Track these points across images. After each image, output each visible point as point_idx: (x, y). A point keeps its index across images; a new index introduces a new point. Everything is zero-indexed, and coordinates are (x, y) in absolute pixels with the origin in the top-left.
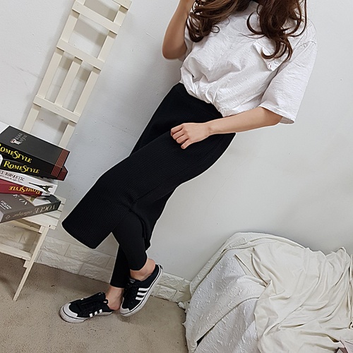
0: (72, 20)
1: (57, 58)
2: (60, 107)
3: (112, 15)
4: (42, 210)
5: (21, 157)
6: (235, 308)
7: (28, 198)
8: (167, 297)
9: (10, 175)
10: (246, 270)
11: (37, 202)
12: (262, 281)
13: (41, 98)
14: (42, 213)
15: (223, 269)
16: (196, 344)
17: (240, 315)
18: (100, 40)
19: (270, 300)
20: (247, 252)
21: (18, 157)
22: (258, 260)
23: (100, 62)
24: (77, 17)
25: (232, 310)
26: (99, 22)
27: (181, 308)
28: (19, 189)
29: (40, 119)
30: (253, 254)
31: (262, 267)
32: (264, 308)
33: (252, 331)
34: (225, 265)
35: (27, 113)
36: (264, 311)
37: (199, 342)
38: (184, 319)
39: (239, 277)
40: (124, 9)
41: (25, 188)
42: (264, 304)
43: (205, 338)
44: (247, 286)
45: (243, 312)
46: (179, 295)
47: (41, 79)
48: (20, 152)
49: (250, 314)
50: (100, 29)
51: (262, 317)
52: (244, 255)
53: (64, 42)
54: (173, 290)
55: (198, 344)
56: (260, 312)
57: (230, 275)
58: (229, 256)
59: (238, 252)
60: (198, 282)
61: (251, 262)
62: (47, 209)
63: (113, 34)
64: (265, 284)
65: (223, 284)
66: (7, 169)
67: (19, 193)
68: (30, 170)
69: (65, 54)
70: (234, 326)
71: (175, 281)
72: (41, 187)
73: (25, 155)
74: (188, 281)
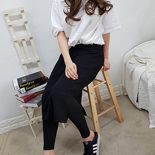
0: (11, 29)
1: (17, 44)
3: (21, 17)
5: (30, 83)
6: (140, 81)
8: (118, 95)
9: (31, 91)
10: (136, 65)
12: (144, 64)
13: (24, 61)
15: (129, 71)
18: (24, 28)
19: (150, 68)
20: (133, 58)
21: (29, 84)
22: (138, 58)
23: (30, 34)
24: (12, 27)
25: (139, 82)
26: (19, 22)
27: (126, 95)
28: (37, 94)
29: (28, 68)
30: (135, 57)
31: (141, 59)
32: (149, 72)
33: (150, 84)
34: (128, 69)
35: (23, 69)
36: (150, 74)
38: (129, 98)
39: (134, 69)
40: (22, 11)
41: (39, 92)
42: (148, 71)
43: (138, 97)
44: (139, 70)
45: (143, 80)
46: (122, 91)
47: (18, 55)
48: (29, 82)
49: (146, 78)
50: (22, 24)
51: (151, 76)
52: (133, 60)
53: (15, 38)
54: (118, 91)
55: (138, 102)
56: (148, 75)
57: (131, 71)
58: (127, 64)
60: (124, 82)
61: (136, 61)
63: (26, 22)
64: (146, 64)
65: (131, 76)
66: (28, 90)
68: (35, 85)
69: (18, 41)
70: (145, 87)
71: (116, 88)
72: (43, 88)
73: (31, 81)
74: (121, 85)
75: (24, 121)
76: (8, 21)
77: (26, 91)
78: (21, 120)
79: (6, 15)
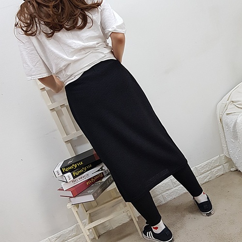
0: (44, 93)
1: (54, 114)
5: (77, 165)
8: (222, 173)
9: (81, 178)
11: (104, 179)
15: (228, 127)
20: (231, 106)
22: (239, 103)
27: (235, 171)
28: (91, 181)
30: (234, 104)
38: (241, 173)
39: (236, 120)
41: (93, 178)
46: (227, 166)
48: (75, 163)
52: (231, 109)
53: (51, 105)
54: (220, 167)
57: (233, 125)
60: (226, 148)
65: (235, 132)
66: (76, 176)
67: (93, 183)
68: (87, 168)
69: (55, 109)
71: (216, 160)
72: (99, 171)
73: (78, 162)
74: (223, 155)
75: (76, 235)
77: (74, 177)
78: (70, 235)
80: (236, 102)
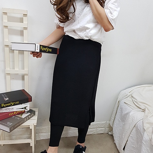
0: (6, 30)
1: (7, 49)
2: (18, 70)
3: (21, 20)
4: (28, 118)
6: (133, 128)
7: (20, 116)
8: (102, 132)
9: (7, 109)
10: (132, 107)
11: (24, 116)
12: (141, 110)
13: (8, 70)
14: (28, 119)
15: (122, 111)
16: (123, 150)
17: (138, 131)
18: (22, 33)
20: (129, 99)
22: (136, 100)
24: (7, 28)
25: (133, 129)
26: (18, 26)
27: (111, 135)
28: (13, 113)
29: (12, 79)
30: (133, 99)
31: (139, 103)
32: (148, 123)
33: (146, 137)
34: (121, 109)
35: (5, 78)
36: (148, 125)
37: (124, 149)
38: (114, 140)
39: (130, 112)
40: (25, 15)
41: (16, 112)
42: (147, 121)
43: (126, 146)
44: (135, 115)
45: (138, 129)
46: (107, 129)
49: (142, 128)
50: (19, 29)
51: (148, 128)
52: (129, 100)
53: (7, 41)
54: (103, 128)
55: (124, 150)
56: (146, 126)
57: (126, 112)
58: (122, 103)
59: (125, 100)
60: (113, 120)
61: (133, 103)
62: (30, 117)
63: (25, 28)
64: (144, 111)
65: (124, 118)
66: (4, 107)
67: (15, 115)
68: (14, 103)
69: (9, 46)
70: (137, 137)
71: (103, 124)
72: (22, 108)
74: (108, 122)
76: (5, 20)
77: (1, 107)
79: (5, 13)
80: (134, 98)
